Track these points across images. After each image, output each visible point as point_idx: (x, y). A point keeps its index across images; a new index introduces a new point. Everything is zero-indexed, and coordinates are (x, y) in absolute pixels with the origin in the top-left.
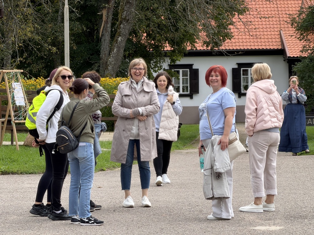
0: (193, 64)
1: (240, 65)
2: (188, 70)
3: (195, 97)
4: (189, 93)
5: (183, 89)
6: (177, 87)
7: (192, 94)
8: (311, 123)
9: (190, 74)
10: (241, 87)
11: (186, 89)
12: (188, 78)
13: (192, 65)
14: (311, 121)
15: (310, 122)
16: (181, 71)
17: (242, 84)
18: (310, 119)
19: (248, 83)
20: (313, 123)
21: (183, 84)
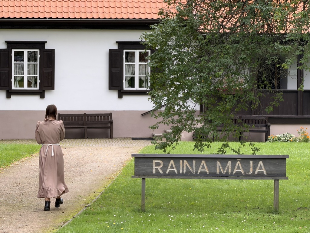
0: (46, 42)
1: (122, 45)
2: (38, 51)
3: (47, 94)
4: (38, 88)
5: (28, 81)
6: (19, 79)
7: (44, 91)
8: (175, 170)
9: (40, 57)
10: (123, 80)
11: (33, 82)
12: (37, 64)
13: (43, 43)
14: (174, 166)
15: (172, 167)
16: (26, 52)
17: (124, 76)
18: (172, 162)
19: (134, 74)
20: (179, 171)
21: (29, 73)
